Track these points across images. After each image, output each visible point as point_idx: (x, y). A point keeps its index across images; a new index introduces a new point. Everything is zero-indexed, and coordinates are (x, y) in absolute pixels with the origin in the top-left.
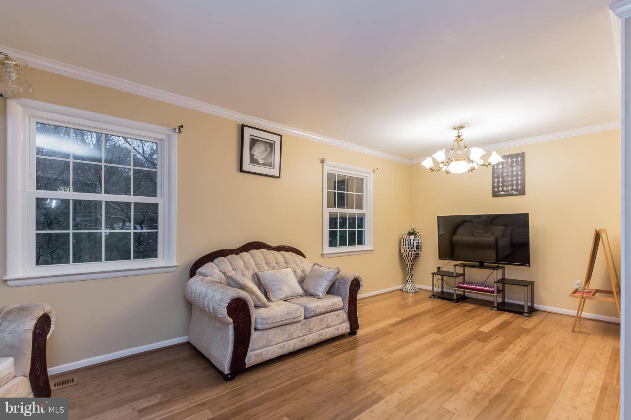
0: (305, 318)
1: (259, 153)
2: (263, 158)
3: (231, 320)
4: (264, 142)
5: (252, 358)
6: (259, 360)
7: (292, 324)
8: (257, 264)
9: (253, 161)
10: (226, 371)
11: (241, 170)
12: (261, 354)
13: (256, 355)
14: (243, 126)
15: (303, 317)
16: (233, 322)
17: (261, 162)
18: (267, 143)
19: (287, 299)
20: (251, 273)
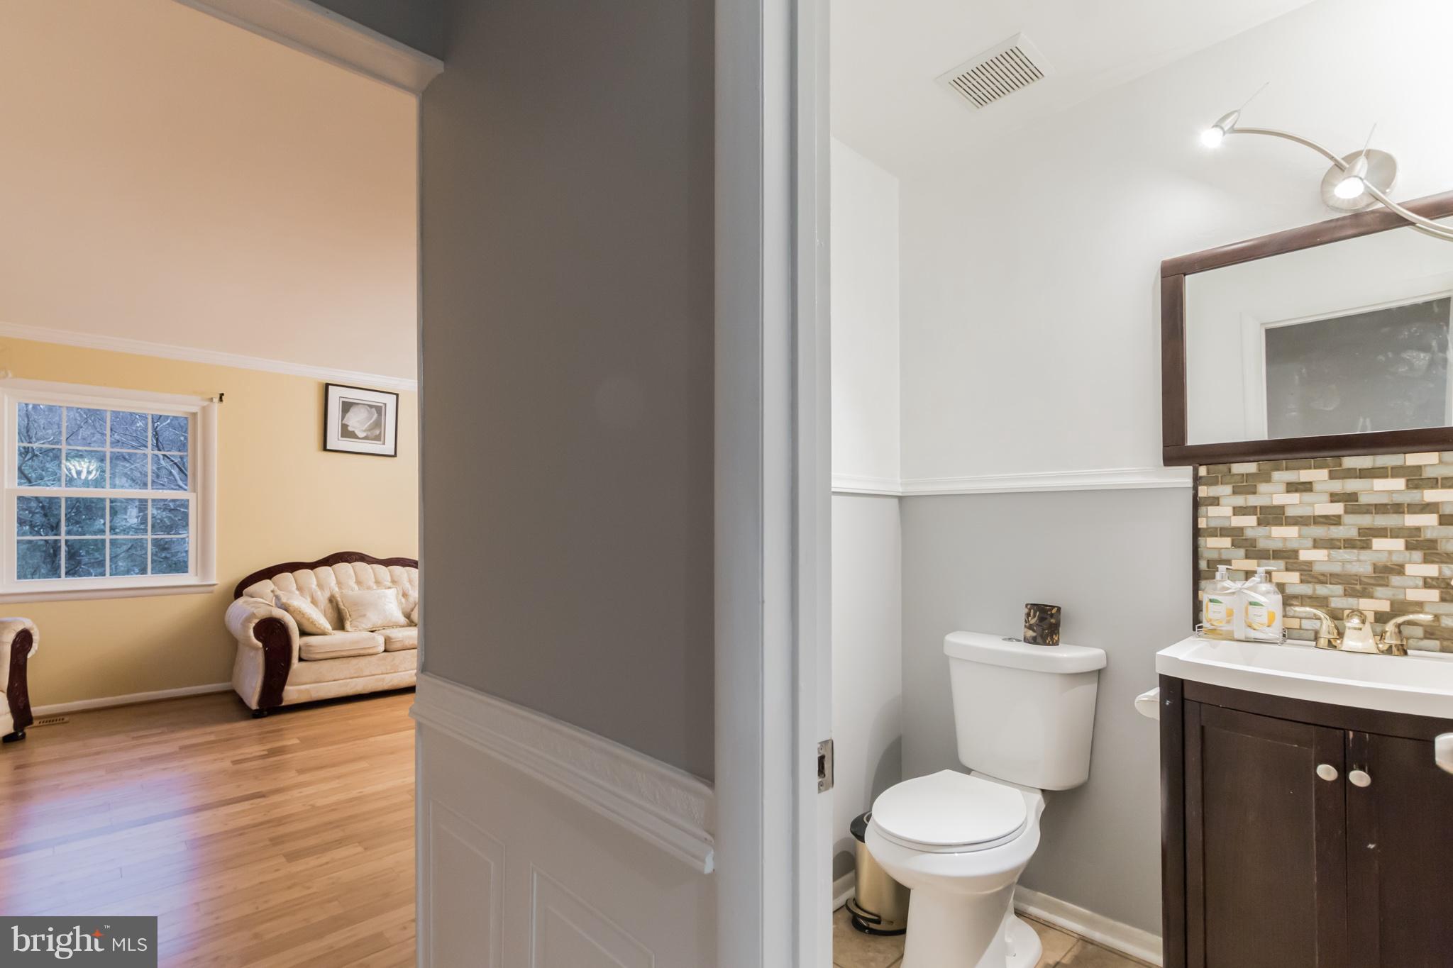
0: (385, 651)
1: (358, 422)
2: (364, 429)
3: (260, 644)
4: (367, 407)
5: (293, 692)
6: (303, 698)
7: (361, 657)
8: (339, 583)
9: (346, 433)
10: (254, 706)
11: (325, 449)
12: (308, 691)
13: (300, 691)
14: (327, 385)
15: (382, 648)
16: (263, 646)
17: (361, 435)
18: (371, 406)
19: (374, 629)
20: (327, 595)
